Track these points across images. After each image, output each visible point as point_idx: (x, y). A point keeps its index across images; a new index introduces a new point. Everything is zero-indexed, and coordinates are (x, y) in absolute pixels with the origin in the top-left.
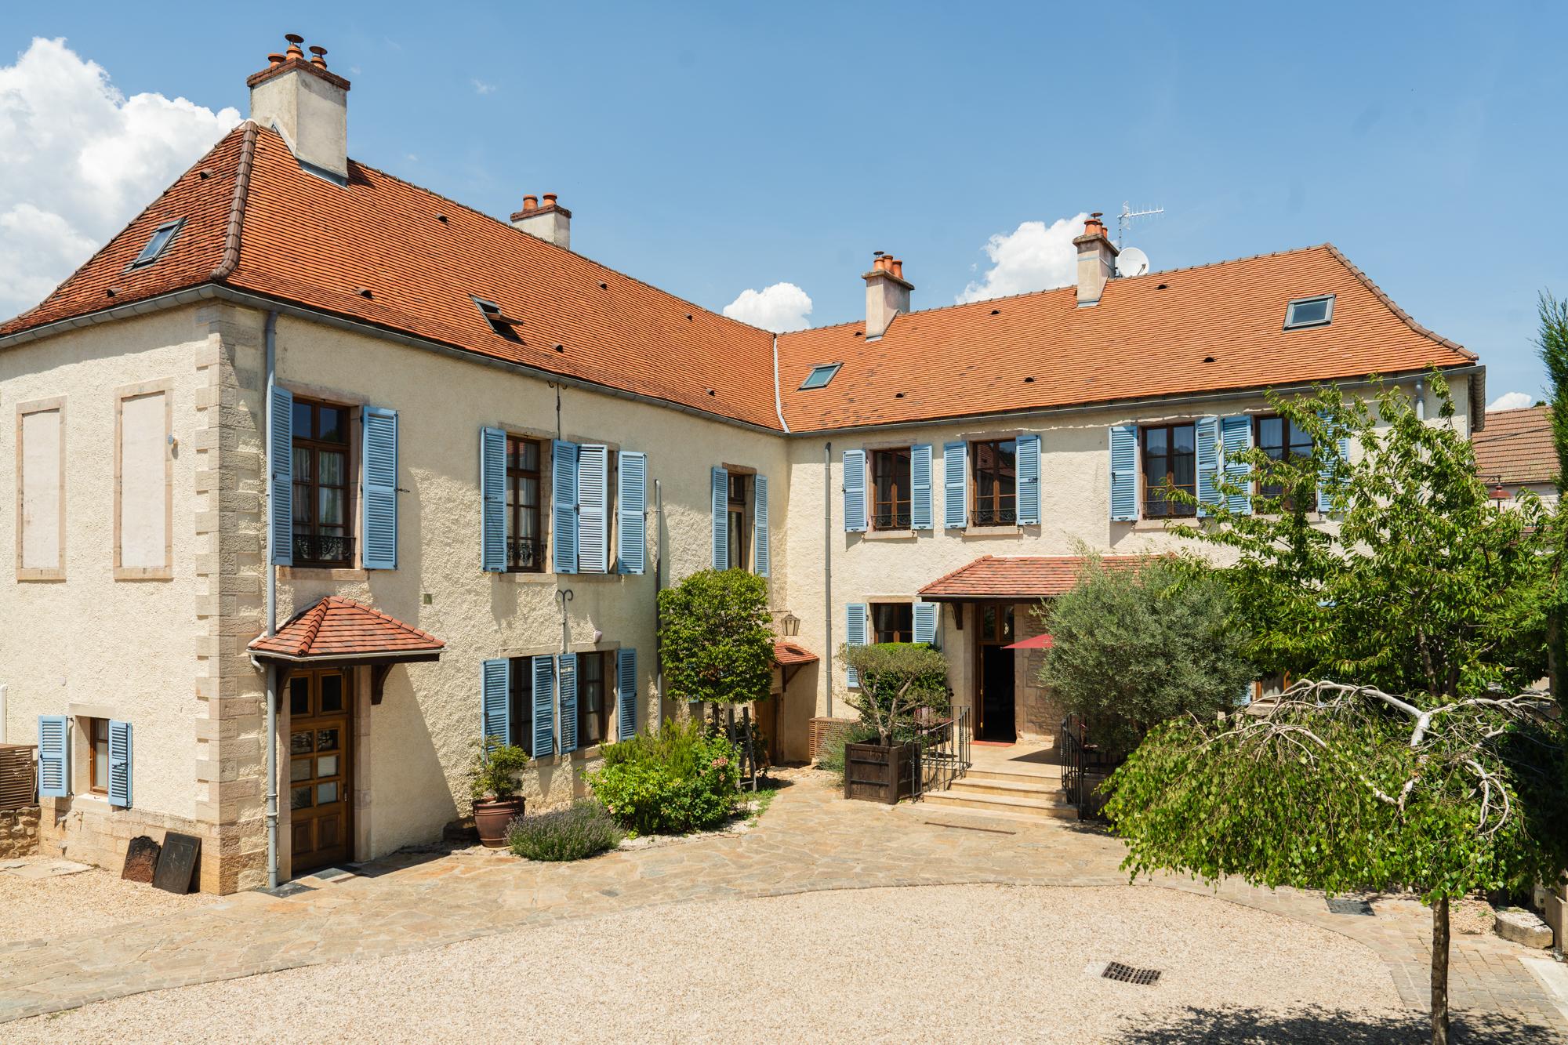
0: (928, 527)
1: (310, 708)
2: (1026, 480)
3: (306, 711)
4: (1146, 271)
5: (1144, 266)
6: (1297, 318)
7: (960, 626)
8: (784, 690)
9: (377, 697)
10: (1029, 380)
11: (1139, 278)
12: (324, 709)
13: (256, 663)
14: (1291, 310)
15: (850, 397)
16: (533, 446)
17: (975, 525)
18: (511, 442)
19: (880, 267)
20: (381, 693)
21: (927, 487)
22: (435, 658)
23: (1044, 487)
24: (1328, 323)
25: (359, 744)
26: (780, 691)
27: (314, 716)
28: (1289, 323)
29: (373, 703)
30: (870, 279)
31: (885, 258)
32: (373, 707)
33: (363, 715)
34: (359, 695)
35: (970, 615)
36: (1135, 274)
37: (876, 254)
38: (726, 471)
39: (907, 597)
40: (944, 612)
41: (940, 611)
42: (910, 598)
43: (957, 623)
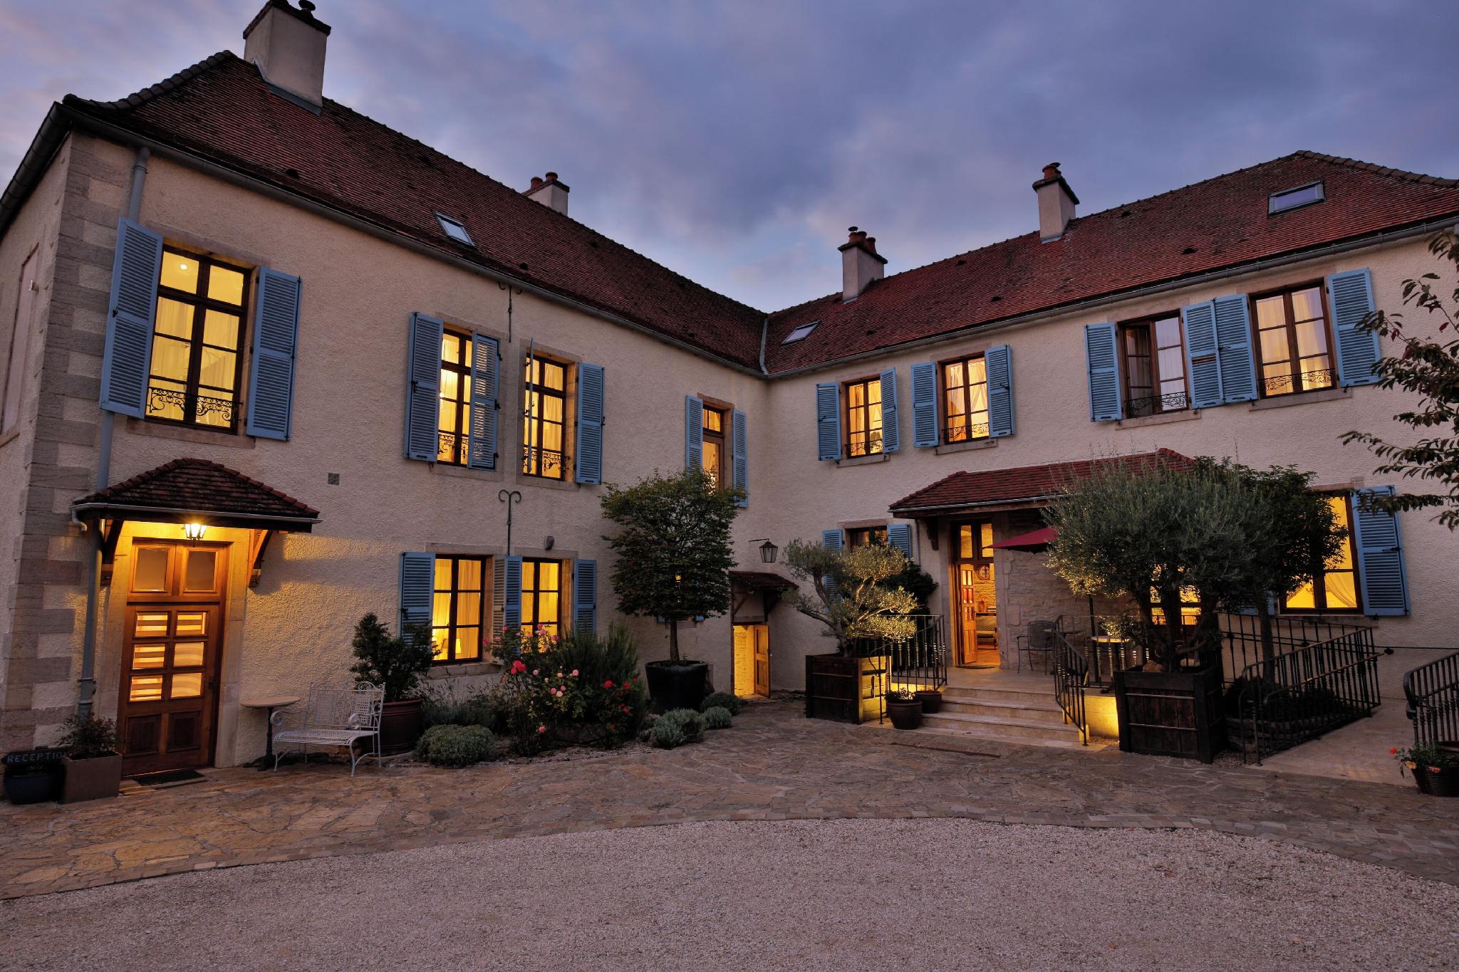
7: (935, 546)
8: (766, 619)
10: (995, 300)
13: (78, 521)
15: (825, 342)
17: (946, 442)
19: (854, 238)
22: (305, 527)
24: (1322, 201)
26: (762, 620)
33: (234, 596)
34: (232, 575)
35: (945, 534)
38: (701, 401)
39: (880, 520)
40: (918, 532)
41: (914, 531)
42: (885, 520)
43: (933, 543)
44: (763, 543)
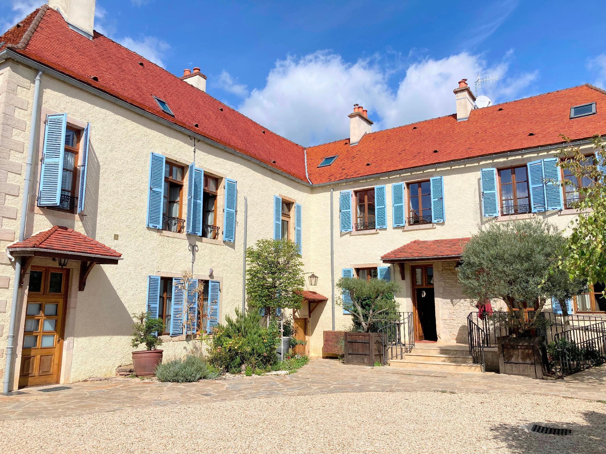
0: (384, 227)
1: (42, 289)
2: (437, 199)
3: (39, 291)
4: (491, 105)
5: (489, 103)
6: (575, 113)
7: (403, 278)
8: (310, 317)
9: (82, 287)
10: (436, 152)
11: (487, 107)
12: (50, 291)
13: (10, 256)
14: (573, 110)
15: (343, 168)
16: (180, 169)
17: (410, 225)
18: (168, 166)
19: (357, 110)
20: (84, 284)
21: (384, 206)
22: (115, 262)
23: (446, 203)
24: (594, 114)
25: (69, 313)
26: (308, 317)
27: (44, 294)
28: (572, 115)
29: (80, 290)
30: (351, 116)
31: (359, 107)
32: (80, 293)
33: (73, 295)
34: (71, 285)
35: (409, 272)
36: (485, 106)
37: (355, 105)
38: (281, 198)
39: (374, 264)
40: (394, 270)
41: (392, 270)
42: (376, 264)
43: (402, 277)
44: (310, 275)
